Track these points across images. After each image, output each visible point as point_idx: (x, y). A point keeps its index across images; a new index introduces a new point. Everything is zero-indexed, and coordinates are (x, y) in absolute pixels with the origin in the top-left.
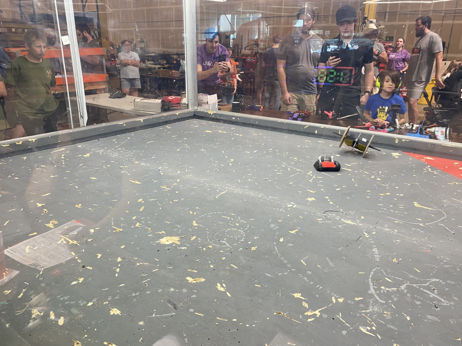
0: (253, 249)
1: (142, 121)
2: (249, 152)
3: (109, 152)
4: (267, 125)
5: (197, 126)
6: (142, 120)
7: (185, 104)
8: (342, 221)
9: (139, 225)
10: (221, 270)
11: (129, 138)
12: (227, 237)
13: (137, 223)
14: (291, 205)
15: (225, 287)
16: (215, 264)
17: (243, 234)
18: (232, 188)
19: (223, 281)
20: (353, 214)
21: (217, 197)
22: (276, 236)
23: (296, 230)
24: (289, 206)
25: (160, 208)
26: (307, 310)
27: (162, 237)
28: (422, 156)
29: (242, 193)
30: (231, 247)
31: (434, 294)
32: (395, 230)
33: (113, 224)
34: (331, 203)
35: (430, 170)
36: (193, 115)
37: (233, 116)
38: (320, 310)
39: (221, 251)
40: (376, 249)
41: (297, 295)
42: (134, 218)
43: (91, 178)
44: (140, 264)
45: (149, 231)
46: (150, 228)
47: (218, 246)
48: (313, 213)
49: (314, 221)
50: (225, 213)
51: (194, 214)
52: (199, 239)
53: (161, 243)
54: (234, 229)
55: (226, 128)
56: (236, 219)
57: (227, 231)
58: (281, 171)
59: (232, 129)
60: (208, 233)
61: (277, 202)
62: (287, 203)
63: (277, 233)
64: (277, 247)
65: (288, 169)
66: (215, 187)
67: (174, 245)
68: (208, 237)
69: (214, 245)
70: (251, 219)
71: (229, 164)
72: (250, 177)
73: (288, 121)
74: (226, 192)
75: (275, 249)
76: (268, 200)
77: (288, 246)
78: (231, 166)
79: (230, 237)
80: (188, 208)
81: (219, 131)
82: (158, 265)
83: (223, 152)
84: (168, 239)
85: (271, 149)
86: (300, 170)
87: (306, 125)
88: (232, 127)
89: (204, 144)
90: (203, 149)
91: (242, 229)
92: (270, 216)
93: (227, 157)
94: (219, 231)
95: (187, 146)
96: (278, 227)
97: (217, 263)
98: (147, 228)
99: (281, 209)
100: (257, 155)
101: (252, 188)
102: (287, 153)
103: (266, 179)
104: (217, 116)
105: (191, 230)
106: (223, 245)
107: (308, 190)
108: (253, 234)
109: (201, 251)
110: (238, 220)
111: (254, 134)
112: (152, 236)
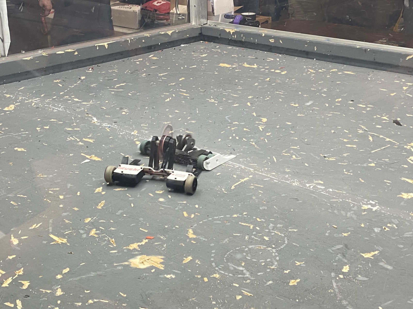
0: (293, 283)
1: (106, 46)
2: (297, 105)
3: (47, 103)
4: (334, 54)
5: (203, 56)
6: (106, 44)
7: (183, 15)
9: (96, 234)
11: (83, 78)
12: (246, 261)
13: (92, 229)
14: (369, 206)
17: (276, 256)
18: (262, 172)
21: (233, 187)
22: (335, 261)
23: (373, 252)
24: (365, 207)
25: (132, 205)
27: (134, 256)
29: (279, 181)
30: (253, 278)
33: (51, 231)
36: (197, 35)
37: (271, 37)
39: (234, 284)
42: (88, 220)
43: (15, 149)
44: (94, 302)
45: (112, 245)
46: (113, 240)
47: (229, 276)
48: (409, 221)
49: (410, 237)
50: (246, 216)
51: (191, 218)
52: (198, 262)
53: (132, 266)
54: (260, 246)
55: (256, 58)
56: (265, 228)
57: (247, 249)
58: (355, 141)
59: (267, 60)
60: (212, 252)
61: (342, 200)
62: (361, 203)
63: (338, 256)
64: (335, 282)
65: (369, 139)
66: (230, 170)
67: (153, 270)
68: (212, 259)
69: (223, 273)
70: (292, 230)
71: (259, 126)
72: (295, 152)
73: (376, 47)
74: (250, 179)
75: (333, 285)
76: (327, 195)
77: (357, 280)
78: (262, 130)
79: (253, 260)
80: (180, 206)
81: (243, 65)
82: (125, 305)
83: (248, 105)
84: (144, 259)
85: (340, 99)
86: (392, 141)
87: (410, 53)
88: (268, 57)
89: (216, 90)
90: (212, 98)
91: (274, 246)
92: (328, 224)
93: (256, 114)
94: (233, 249)
95: (184, 92)
96: (342, 246)
97: (226, 304)
98: (109, 238)
99: (350, 212)
100: (313, 111)
101: (297, 173)
102: (370, 107)
103: (325, 155)
104: (242, 36)
105: (184, 245)
106: (239, 275)
107: (403, 179)
108: (294, 256)
109: (200, 283)
110: (268, 231)
111: (310, 70)
112: (117, 253)
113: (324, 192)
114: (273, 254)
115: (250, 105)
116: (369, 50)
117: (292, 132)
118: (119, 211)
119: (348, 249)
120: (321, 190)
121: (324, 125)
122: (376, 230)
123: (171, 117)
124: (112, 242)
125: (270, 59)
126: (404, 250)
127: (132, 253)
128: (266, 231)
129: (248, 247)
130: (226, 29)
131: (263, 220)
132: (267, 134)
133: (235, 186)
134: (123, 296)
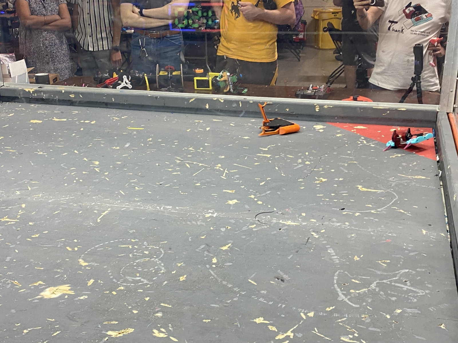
0: (182, 279)
2: (118, 148)
4: (130, 103)
5: (11, 115)
8: (281, 223)
10: (150, 314)
12: (139, 272)
14: (210, 214)
15: (165, 331)
16: (138, 308)
17: (160, 264)
18: (116, 204)
19: (159, 325)
20: (291, 212)
21: (99, 221)
22: (205, 257)
23: (227, 244)
24: (207, 215)
25: (17, 251)
26: (277, 334)
27: (43, 290)
28: (351, 125)
29: (134, 209)
30: (151, 283)
31: (407, 286)
32: (346, 223)
34: (260, 203)
35: (365, 142)
38: (292, 330)
39: (139, 291)
40: (331, 249)
41: (259, 320)
44: (29, 331)
45: (17, 285)
46: (16, 281)
47: (132, 286)
48: (241, 219)
49: (247, 230)
50: (122, 240)
51: (75, 250)
52: (100, 282)
53: (46, 297)
54: (144, 259)
55: (62, 112)
56: (141, 246)
57: (135, 264)
58: (178, 169)
59: (73, 113)
60: (108, 272)
61: (189, 214)
62: (203, 213)
63: (205, 253)
64: (212, 271)
65: (187, 166)
66: (88, 207)
67: (66, 297)
68: (112, 277)
69: (125, 284)
70: (163, 242)
71: (95, 169)
72: (135, 184)
73: (163, 94)
74: (110, 211)
75: (210, 273)
76: (176, 212)
77: (226, 266)
78: (99, 171)
79: (144, 270)
80: (61, 243)
81: (53, 119)
82: (58, 326)
83: (76, 152)
84: (53, 290)
85: (151, 139)
86: (204, 165)
87: (191, 97)
88: (73, 111)
89: (39, 144)
90: (39, 151)
91: (155, 257)
92: (187, 233)
93: (87, 159)
94: (124, 267)
95: (10, 149)
96: (204, 246)
97: (140, 306)
98: (11, 281)
99: (199, 221)
100: (133, 151)
101: (145, 200)
102: (176, 142)
103: (161, 183)
104: (42, 94)
105: (81, 272)
106: (139, 283)
107: (224, 191)
108: (173, 260)
109: (110, 297)
110: (144, 247)
111: (114, 118)
112: (26, 291)
113: (173, 211)
114: (158, 262)
115: (78, 153)
116: (159, 97)
117: (125, 169)
118: (7, 258)
119: (210, 247)
120: (170, 209)
121: (148, 160)
122: (223, 229)
123: (9, 171)
124: (15, 284)
125: (75, 112)
126: (247, 239)
127: (40, 288)
128: (144, 248)
129: (135, 262)
130: (25, 89)
131: (136, 240)
132: (105, 174)
133: (99, 219)
134: (52, 321)
